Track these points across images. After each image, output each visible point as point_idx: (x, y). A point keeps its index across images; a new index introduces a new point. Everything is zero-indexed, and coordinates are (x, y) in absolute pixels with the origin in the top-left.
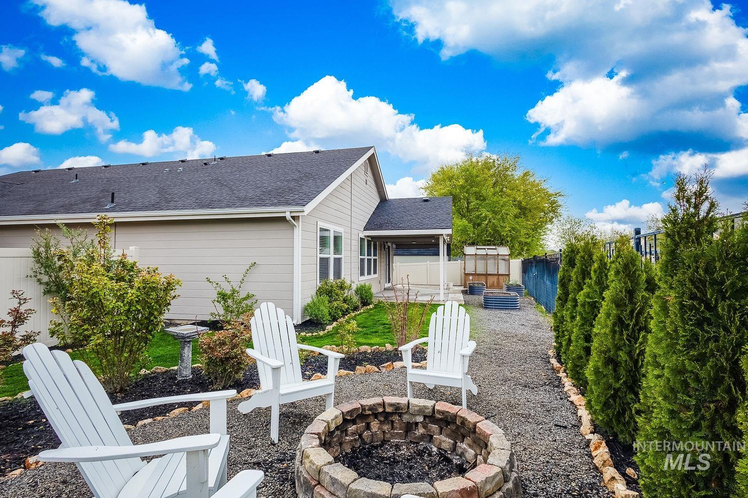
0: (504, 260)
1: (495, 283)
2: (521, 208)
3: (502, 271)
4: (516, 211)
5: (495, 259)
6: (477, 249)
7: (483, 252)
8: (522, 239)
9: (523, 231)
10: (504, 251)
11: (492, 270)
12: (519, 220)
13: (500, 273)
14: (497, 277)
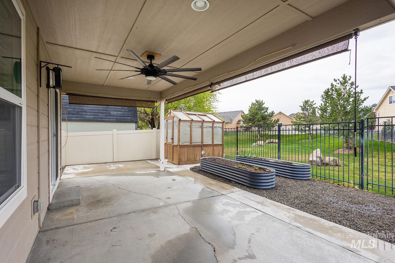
6: (187, 114)
13: (215, 143)
14: (212, 147)
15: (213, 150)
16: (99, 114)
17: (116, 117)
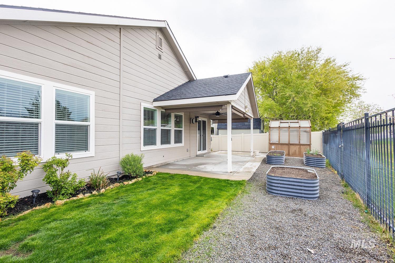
0: (305, 131)
1: (297, 152)
2: (323, 90)
3: (304, 141)
4: (317, 91)
5: (297, 131)
6: (281, 122)
7: (286, 125)
8: (324, 115)
9: (324, 108)
10: (306, 124)
11: (294, 140)
12: (321, 98)
13: (301, 143)
14: (299, 146)
15: (300, 148)
16: (239, 125)
17: (247, 126)
